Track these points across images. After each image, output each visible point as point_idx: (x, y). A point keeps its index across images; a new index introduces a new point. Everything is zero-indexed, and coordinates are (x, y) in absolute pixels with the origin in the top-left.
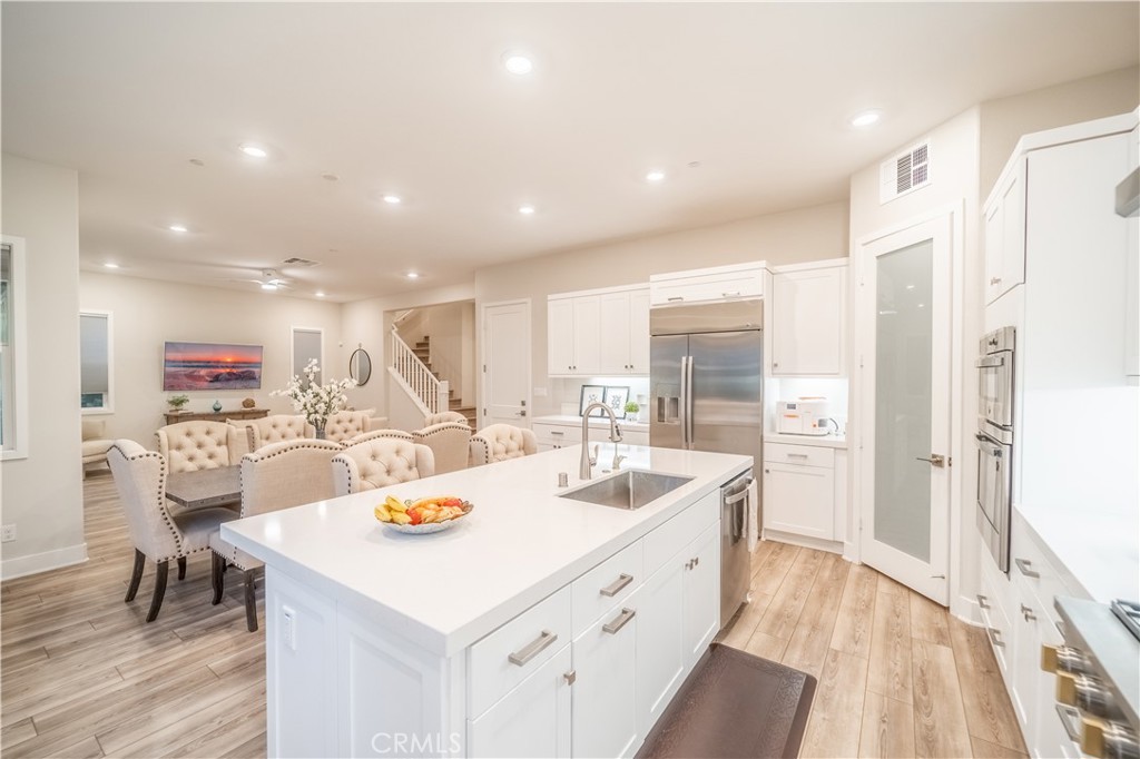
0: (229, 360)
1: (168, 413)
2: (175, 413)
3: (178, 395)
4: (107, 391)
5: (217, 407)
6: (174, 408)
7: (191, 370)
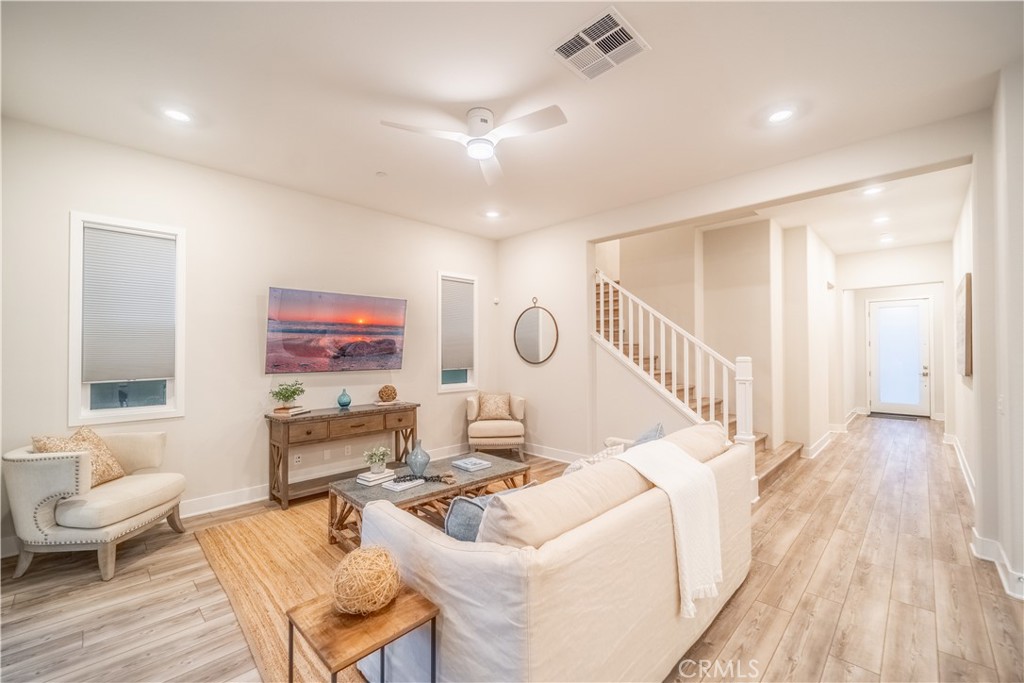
0: (361, 321)
1: (272, 414)
2: (283, 415)
3: (288, 380)
4: (172, 375)
5: (345, 400)
6: (281, 404)
7: (306, 337)
